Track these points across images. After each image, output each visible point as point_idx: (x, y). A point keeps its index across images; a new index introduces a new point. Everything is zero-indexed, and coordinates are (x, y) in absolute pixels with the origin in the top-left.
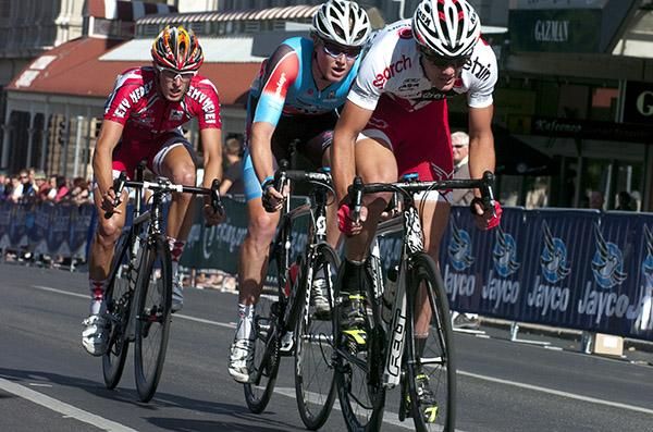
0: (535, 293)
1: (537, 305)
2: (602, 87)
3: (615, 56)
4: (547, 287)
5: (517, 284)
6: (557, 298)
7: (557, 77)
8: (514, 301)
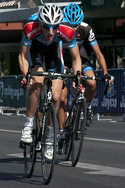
0: (104, 102)
1: (105, 106)
2: (118, 19)
3: (122, 8)
4: (108, 99)
5: (97, 99)
6: (112, 103)
7: (101, 18)
8: (97, 105)
